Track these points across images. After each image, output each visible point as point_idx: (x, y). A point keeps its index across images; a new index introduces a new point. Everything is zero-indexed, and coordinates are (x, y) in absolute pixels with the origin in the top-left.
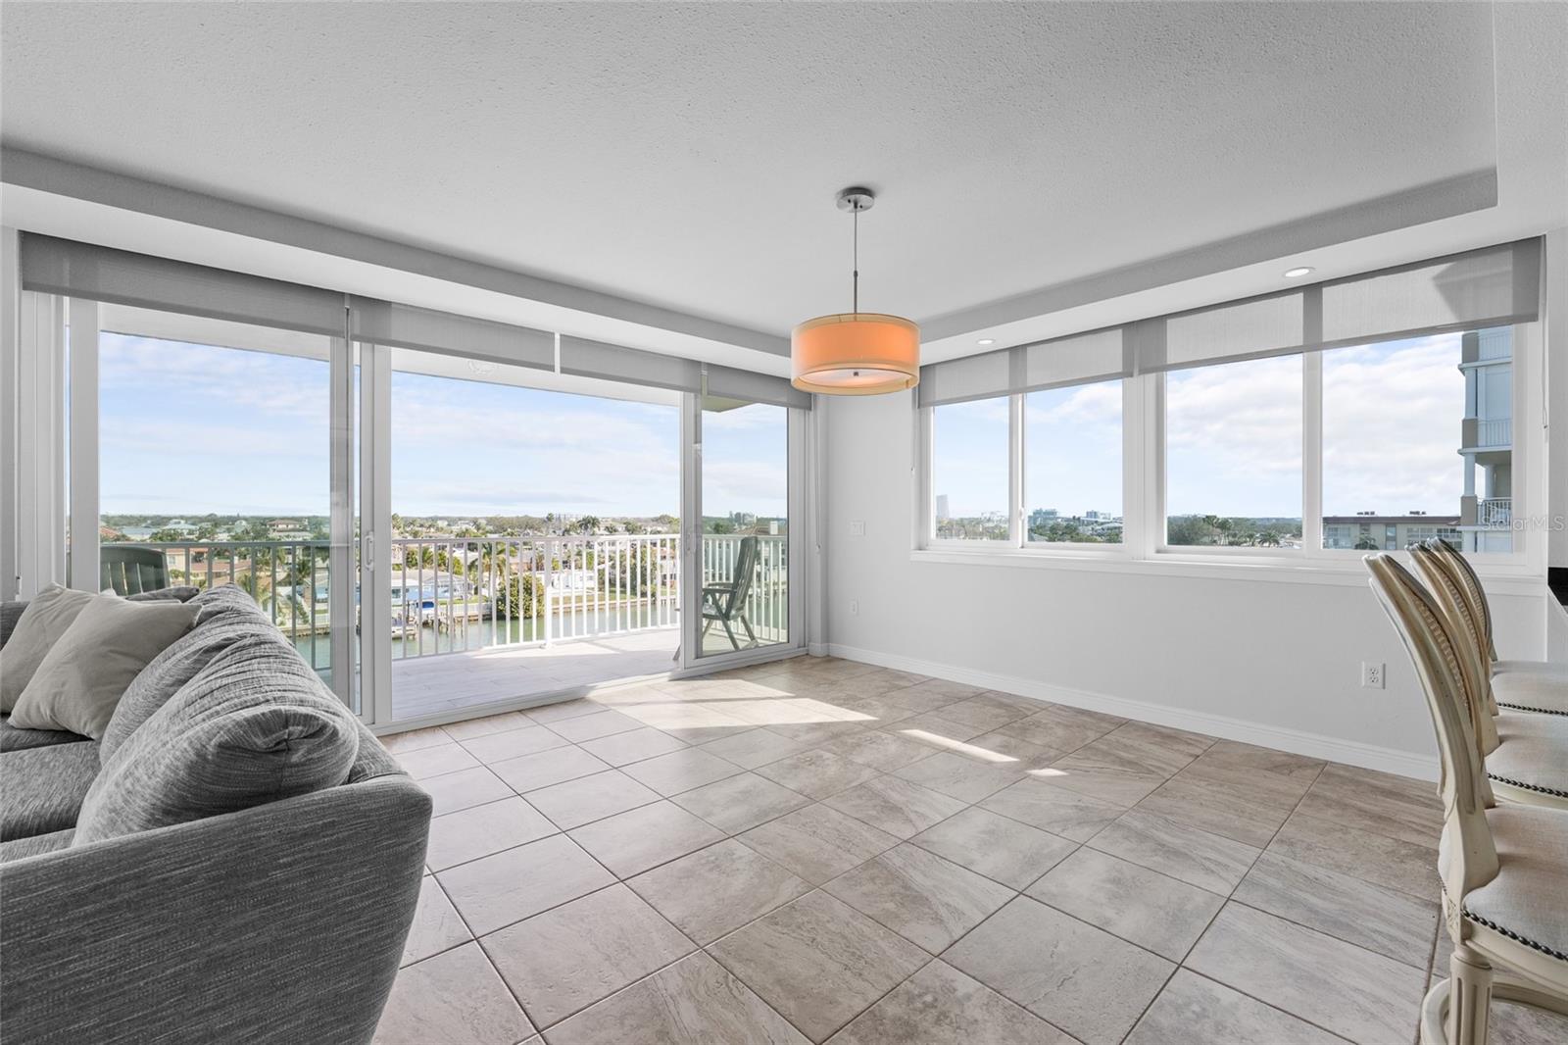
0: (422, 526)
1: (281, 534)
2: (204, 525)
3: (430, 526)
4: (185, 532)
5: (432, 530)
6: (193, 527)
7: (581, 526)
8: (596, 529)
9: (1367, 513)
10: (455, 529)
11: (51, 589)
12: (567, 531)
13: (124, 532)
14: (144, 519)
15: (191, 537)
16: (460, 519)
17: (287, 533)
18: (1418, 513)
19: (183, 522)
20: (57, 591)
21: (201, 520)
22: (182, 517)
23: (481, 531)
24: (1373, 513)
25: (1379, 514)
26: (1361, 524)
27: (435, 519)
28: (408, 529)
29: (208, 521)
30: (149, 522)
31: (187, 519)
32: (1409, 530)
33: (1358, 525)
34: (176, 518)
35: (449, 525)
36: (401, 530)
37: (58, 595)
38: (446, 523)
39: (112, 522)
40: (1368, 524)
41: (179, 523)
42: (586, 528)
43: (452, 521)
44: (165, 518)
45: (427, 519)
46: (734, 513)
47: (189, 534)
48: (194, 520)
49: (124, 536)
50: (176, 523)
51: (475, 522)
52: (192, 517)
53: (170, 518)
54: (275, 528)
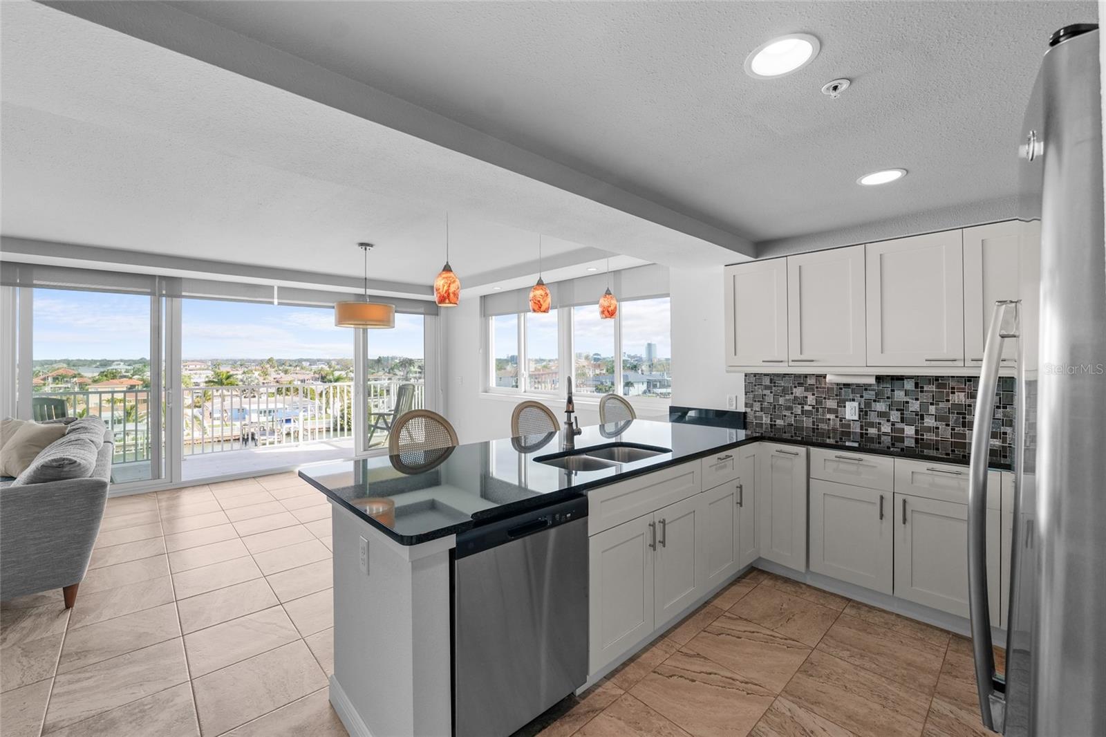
0: (290, 366)
1: (191, 372)
2: (137, 366)
3: (296, 366)
4: (123, 371)
5: (298, 368)
6: (129, 368)
7: (401, 365)
8: (412, 368)
10: (314, 367)
11: (8, 419)
12: (392, 369)
13: (80, 371)
14: (95, 361)
15: (127, 374)
16: (318, 360)
17: (195, 372)
19: (122, 363)
20: (10, 420)
21: (135, 362)
22: (121, 361)
23: (332, 369)
27: (300, 361)
28: (281, 368)
29: (140, 363)
30: (98, 364)
31: (124, 361)
34: (117, 361)
35: (310, 365)
36: (276, 368)
37: (9, 422)
38: (308, 363)
39: (71, 364)
41: (120, 364)
42: (405, 367)
43: (312, 362)
44: (110, 361)
45: (295, 361)
46: (510, 356)
47: (126, 372)
48: (130, 363)
49: (79, 374)
50: (117, 365)
51: (328, 363)
52: (129, 360)
53: (113, 361)
54: (187, 367)
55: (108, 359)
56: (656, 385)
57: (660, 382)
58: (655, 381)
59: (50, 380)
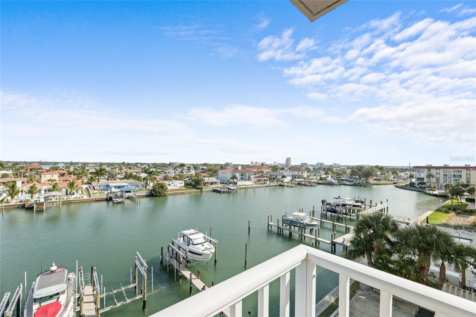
0: (132, 166)
2: (68, 165)
3: (135, 166)
4: (61, 167)
6: (65, 165)
7: (180, 166)
8: (184, 167)
9: (429, 165)
10: (142, 167)
12: (176, 168)
13: (43, 167)
14: (52, 163)
16: (144, 164)
17: (91, 168)
18: (446, 165)
19: (63, 164)
21: (68, 163)
22: (63, 162)
23: (150, 168)
24: (431, 165)
25: (433, 165)
26: (428, 169)
27: (137, 164)
28: (128, 167)
29: (70, 164)
30: (53, 164)
32: (444, 171)
33: (427, 169)
34: (61, 163)
35: (141, 165)
36: (126, 167)
38: (140, 165)
40: (430, 169)
41: (62, 164)
45: (134, 164)
47: (63, 167)
49: (41, 168)
50: (61, 164)
51: (148, 165)
52: (66, 162)
53: (59, 163)
54: (88, 166)
55: (57, 162)
56: (296, 177)
57: (298, 176)
58: (296, 175)
59: (29, 170)
